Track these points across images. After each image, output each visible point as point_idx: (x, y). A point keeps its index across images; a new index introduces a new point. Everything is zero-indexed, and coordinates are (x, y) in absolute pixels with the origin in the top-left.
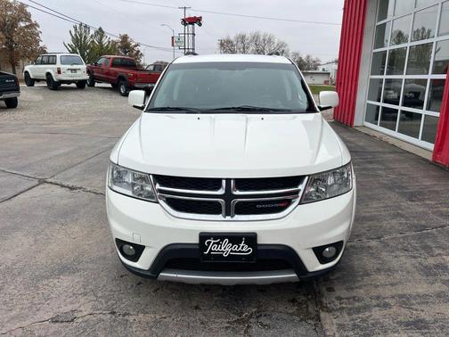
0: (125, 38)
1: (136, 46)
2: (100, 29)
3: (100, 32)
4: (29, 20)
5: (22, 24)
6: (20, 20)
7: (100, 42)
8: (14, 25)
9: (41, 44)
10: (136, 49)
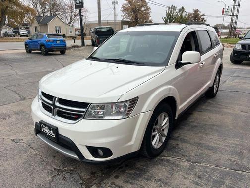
0: (196, 11)
1: (202, 16)
2: (183, 8)
3: (182, 9)
4: (146, 6)
5: (143, 9)
6: (142, 7)
7: (181, 15)
8: (139, 10)
9: (150, 18)
10: (202, 17)
